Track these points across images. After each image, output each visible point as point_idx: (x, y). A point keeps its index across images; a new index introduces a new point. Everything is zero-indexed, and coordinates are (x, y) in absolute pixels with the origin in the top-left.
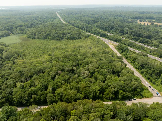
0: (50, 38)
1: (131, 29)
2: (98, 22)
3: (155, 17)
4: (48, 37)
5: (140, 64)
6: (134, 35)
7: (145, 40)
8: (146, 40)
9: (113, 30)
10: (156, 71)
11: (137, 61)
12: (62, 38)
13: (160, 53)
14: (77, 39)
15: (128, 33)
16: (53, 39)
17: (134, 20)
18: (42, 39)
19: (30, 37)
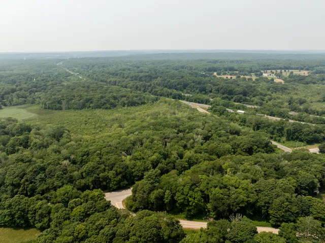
0: (92, 106)
1: (214, 85)
2: (157, 78)
3: (236, 67)
4: (87, 104)
5: (254, 124)
6: (223, 94)
7: (241, 97)
8: (243, 97)
9: (187, 88)
10: (277, 128)
11: (248, 121)
12: (114, 106)
13: (269, 111)
14: (138, 104)
15: (213, 91)
16: (98, 107)
17: (208, 72)
18: (77, 109)
19: (49, 108)
